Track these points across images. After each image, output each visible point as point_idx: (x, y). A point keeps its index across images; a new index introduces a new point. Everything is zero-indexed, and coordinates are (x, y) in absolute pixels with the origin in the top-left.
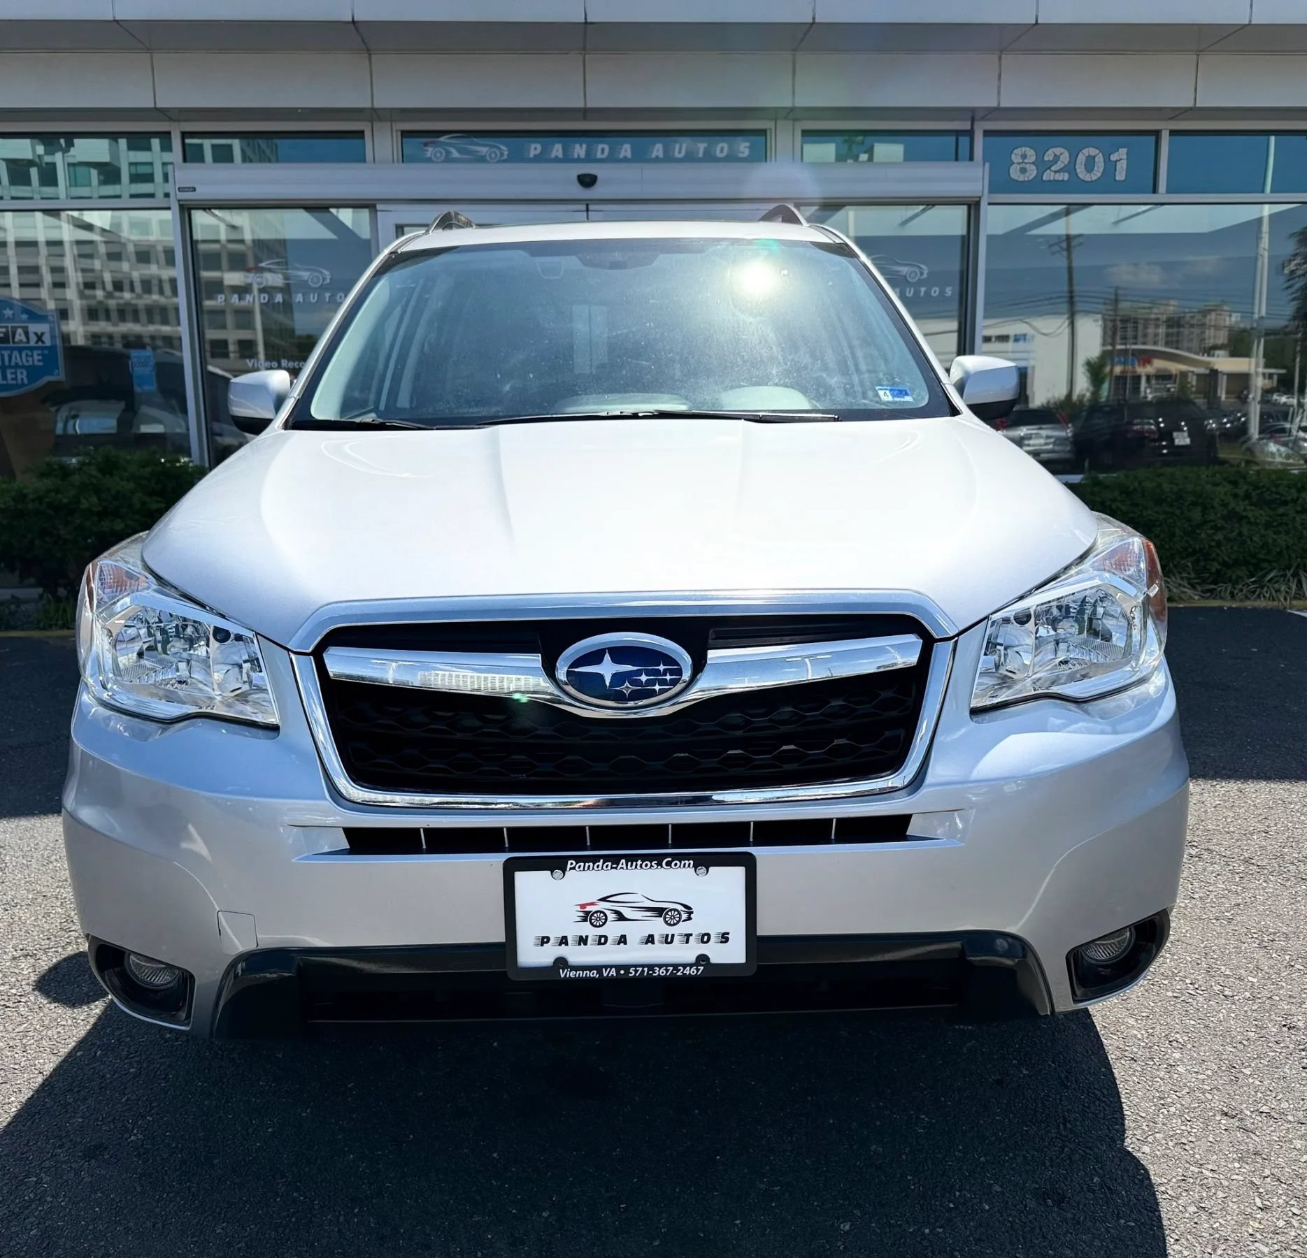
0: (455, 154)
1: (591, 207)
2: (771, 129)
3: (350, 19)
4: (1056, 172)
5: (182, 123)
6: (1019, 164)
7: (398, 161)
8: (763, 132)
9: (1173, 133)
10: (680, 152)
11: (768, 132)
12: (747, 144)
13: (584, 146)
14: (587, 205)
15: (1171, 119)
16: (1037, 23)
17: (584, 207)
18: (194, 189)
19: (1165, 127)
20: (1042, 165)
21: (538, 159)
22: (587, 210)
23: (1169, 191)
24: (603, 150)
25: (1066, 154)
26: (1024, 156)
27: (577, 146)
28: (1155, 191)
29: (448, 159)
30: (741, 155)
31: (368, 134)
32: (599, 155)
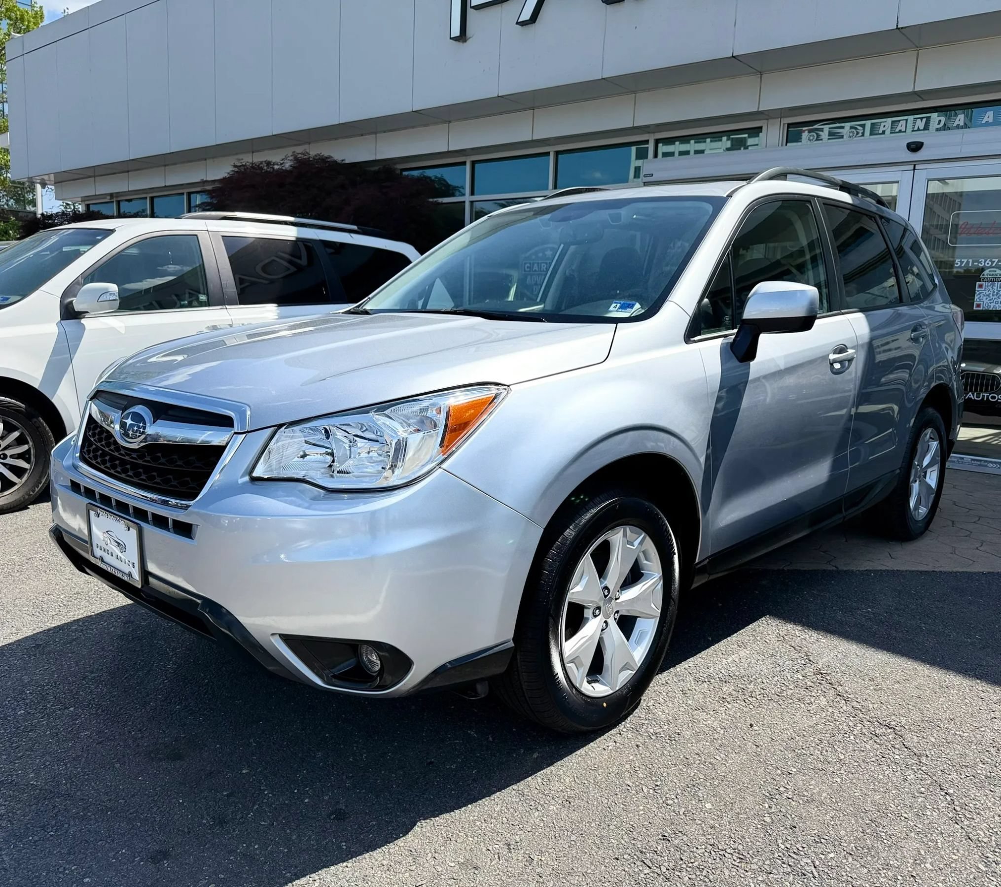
1: (917, 167)
3: (731, 56)
5: (656, 134)
7: (782, 145)
14: (915, 166)
17: (912, 167)
18: (652, 175)
22: (914, 169)
31: (764, 129)
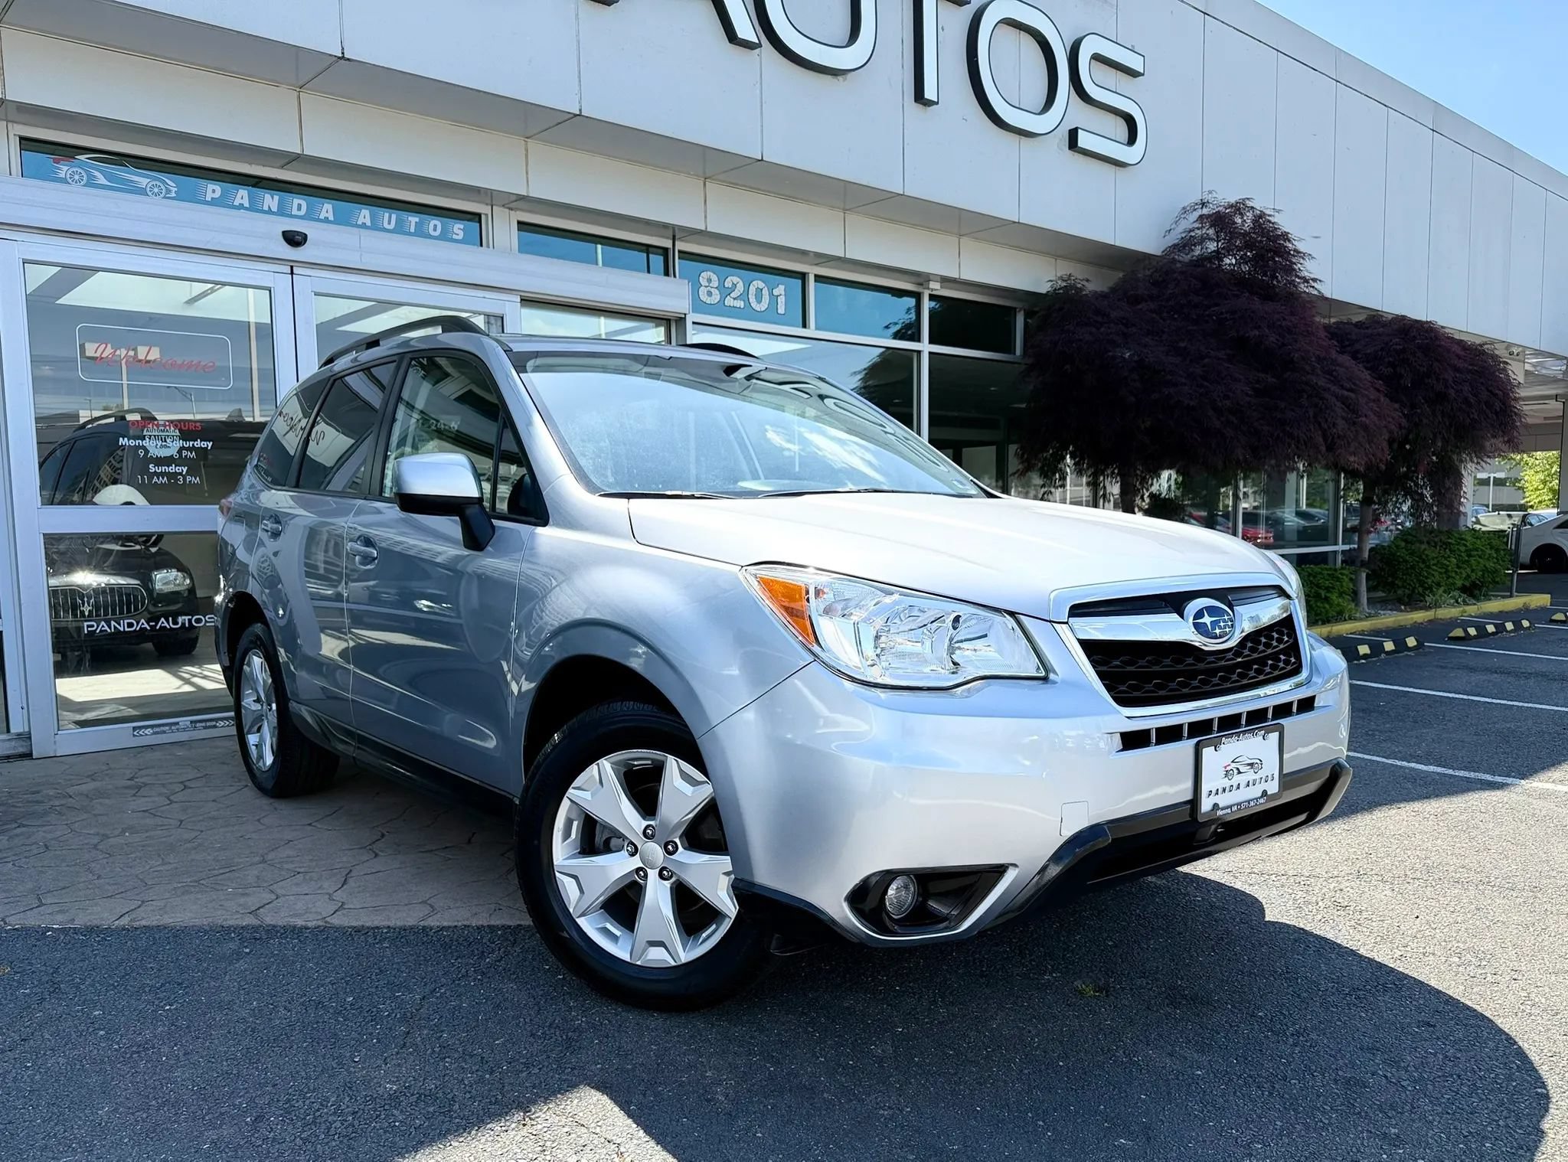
0: (102, 180)
1: (295, 270)
2: (486, 215)
4: (734, 299)
6: (706, 287)
7: (18, 176)
8: (476, 217)
9: (819, 278)
10: (389, 223)
11: (483, 217)
12: (462, 227)
13: (276, 198)
14: (292, 268)
15: (816, 264)
16: (762, 160)
17: (288, 269)
19: (812, 271)
20: (726, 292)
21: (214, 202)
22: (292, 273)
23: (817, 328)
24: (299, 206)
25: (741, 284)
26: (709, 280)
27: (268, 197)
28: (804, 326)
29: (91, 183)
30: (455, 237)
32: (295, 212)
